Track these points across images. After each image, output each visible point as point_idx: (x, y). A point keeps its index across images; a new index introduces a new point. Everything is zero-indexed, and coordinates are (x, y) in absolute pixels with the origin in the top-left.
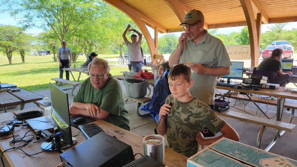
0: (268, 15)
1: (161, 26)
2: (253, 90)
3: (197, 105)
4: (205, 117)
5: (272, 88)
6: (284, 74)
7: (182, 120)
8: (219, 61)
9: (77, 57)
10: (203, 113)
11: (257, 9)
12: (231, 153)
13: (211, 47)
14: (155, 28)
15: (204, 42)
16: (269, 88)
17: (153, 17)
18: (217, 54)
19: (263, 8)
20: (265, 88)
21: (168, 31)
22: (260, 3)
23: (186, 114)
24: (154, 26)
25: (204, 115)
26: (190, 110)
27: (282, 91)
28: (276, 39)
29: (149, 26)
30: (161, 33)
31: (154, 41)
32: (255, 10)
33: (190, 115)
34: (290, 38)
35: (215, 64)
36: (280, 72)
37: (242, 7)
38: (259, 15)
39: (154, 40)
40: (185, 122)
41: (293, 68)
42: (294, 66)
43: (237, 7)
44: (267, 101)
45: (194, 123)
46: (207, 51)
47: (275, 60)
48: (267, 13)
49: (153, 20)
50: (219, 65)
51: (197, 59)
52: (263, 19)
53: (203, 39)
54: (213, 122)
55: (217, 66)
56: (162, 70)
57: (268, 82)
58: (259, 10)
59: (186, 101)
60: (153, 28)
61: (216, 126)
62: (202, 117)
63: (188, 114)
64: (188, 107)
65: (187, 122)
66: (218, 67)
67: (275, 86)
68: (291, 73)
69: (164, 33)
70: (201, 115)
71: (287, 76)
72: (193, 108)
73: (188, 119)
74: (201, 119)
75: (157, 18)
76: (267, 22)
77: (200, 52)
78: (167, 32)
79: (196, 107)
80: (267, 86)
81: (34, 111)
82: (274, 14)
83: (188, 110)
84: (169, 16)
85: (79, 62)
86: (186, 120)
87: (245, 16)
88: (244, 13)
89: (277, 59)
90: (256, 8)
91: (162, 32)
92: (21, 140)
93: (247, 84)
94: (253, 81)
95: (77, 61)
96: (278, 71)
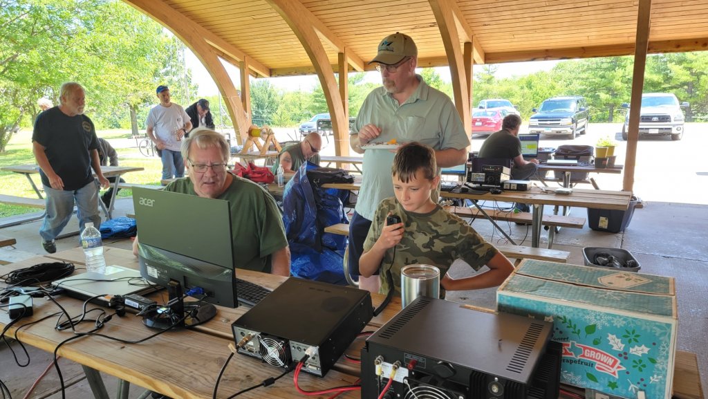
0: (483, 46)
1: (257, 60)
2: (490, 193)
3: (447, 219)
4: (463, 239)
5: (522, 188)
6: (527, 162)
7: (418, 245)
8: (448, 135)
9: (9, 138)
10: (460, 234)
11: (465, 33)
12: (553, 276)
13: (432, 108)
14: (242, 66)
15: (417, 100)
16: (516, 188)
17: (237, 39)
18: (444, 123)
19: (475, 32)
20: (510, 190)
21: (273, 72)
22: (469, 21)
23: (426, 235)
24: (239, 60)
25: (461, 237)
26: (434, 228)
27: (539, 193)
28: (485, 95)
29: (227, 60)
30: (256, 77)
31: (240, 97)
32: (462, 36)
33: (434, 237)
34: (508, 95)
35: (439, 142)
36: (519, 159)
37: (438, 28)
38: (468, 46)
39: (240, 94)
40: (424, 250)
41: (540, 153)
42: (541, 149)
43: (425, 25)
44: (508, 216)
45: (441, 252)
46: (424, 116)
47: (512, 137)
48: (481, 42)
49: (236, 46)
50: (445, 145)
51: (406, 132)
52: (476, 55)
53: (416, 93)
54: (476, 249)
55: (443, 147)
56: (288, 162)
57: (511, 179)
58: (468, 35)
59: (425, 212)
60: (235, 65)
61: (481, 255)
62: (457, 240)
63: (429, 236)
64: (429, 223)
65: (429, 250)
66: (443, 150)
67: (526, 185)
68: (538, 161)
69: (262, 77)
70: (455, 237)
71: (532, 166)
72: (439, 223)
73: (430, 244)
74: (454, 244)
75: (247, 41)
76: (482, 62)
77: (410, 119)
78: (271, 75)
79: (445, 221)
80: (512, 185)
81: (44, 264)
82: (495, 45)
83: (430, 227)
84: (277, 38)
85: (15, 151)
86: (425, 246)
87: (443, 45)
88: (441, 39)
89: (512, 133)
90: (463, 30)
91: (257, 74)
92: (82, 320)
93: (475, 183)
94: (486, 177)
95: (7, 148)
96: (516, 158)
